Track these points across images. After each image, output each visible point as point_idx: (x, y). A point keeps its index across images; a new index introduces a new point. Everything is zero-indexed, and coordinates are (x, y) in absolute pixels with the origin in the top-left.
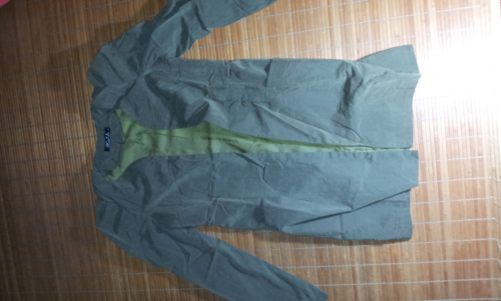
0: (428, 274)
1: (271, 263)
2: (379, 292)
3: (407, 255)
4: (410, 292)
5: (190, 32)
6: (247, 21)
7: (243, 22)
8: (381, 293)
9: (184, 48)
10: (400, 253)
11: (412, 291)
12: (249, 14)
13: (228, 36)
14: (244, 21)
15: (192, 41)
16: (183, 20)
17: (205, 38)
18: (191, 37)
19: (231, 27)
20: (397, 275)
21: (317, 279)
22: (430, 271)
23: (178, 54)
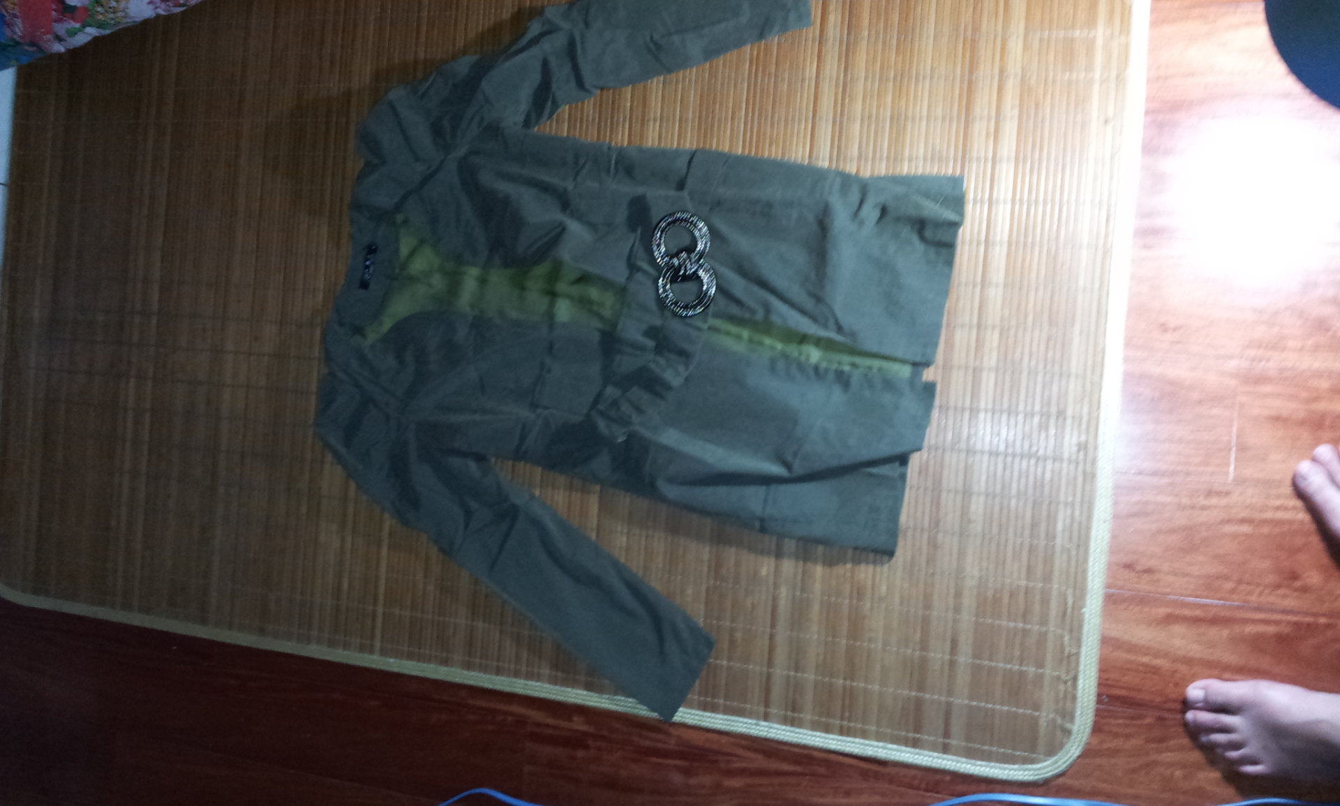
0: (918, 636)
1: (623, 560)
2: (818, 655)
3: (884, 589)
4: (878, 667)
5: (554, 86)
6: (664, 82)
7: (656, 85)
8: (821, 657)
9: (539, 116)
10: (869, 582)
11: (882, 667)
12: (669, 70)
13: (625, 107)
14: (658, 82)
15: (555, 105)
16: (545, 63)
17: (583, 102)
18: (553, 97)
19: (633, 90)
20: (857, 626)
21: (702, 607)
22: (925, 632)
23: (527, 123)
